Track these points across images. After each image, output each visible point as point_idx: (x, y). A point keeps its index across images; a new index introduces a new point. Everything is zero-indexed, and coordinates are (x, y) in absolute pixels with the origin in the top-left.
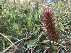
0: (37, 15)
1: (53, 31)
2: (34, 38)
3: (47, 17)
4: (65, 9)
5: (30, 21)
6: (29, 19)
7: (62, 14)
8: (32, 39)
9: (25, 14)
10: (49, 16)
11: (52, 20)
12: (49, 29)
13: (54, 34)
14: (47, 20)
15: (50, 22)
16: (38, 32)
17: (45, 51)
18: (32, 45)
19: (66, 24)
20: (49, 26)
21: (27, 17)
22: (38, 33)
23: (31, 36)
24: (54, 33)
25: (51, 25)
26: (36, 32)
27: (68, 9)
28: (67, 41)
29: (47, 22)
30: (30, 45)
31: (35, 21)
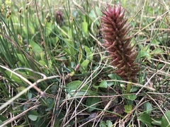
0: (85, 25)
1: (125, 56)
2: (81, 76)
3: (111, 24)
4: (152, 10)
5: (69, 40)
6: (67, 34)
7: (145, 21)
8: (77, 80)
9: (57, 23)
10: (115, 21)
11: (124, 30)
12: (117, 53)
13: (128, 63)
14: (111, 29)
15: (119, 37)
16: (90, 63)
17: (107, 107)
18: (76, 92)
19: (156, 44)
20: (117, 45)
21: (62, 31)
22: (91, 67)
23: (72, 74)
24: (128, 61)
25: (120, 42)
26: (86, 62)
27: (160, 9)
28: (158, 84)
29: (112, 34)
30: (72, 94)
31: (82, 39)
